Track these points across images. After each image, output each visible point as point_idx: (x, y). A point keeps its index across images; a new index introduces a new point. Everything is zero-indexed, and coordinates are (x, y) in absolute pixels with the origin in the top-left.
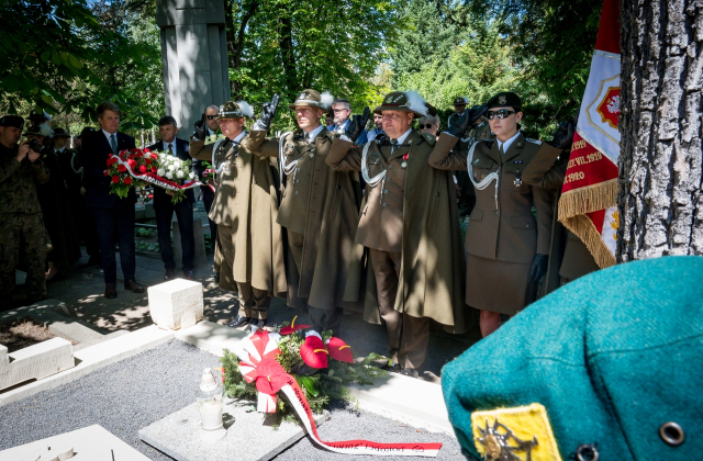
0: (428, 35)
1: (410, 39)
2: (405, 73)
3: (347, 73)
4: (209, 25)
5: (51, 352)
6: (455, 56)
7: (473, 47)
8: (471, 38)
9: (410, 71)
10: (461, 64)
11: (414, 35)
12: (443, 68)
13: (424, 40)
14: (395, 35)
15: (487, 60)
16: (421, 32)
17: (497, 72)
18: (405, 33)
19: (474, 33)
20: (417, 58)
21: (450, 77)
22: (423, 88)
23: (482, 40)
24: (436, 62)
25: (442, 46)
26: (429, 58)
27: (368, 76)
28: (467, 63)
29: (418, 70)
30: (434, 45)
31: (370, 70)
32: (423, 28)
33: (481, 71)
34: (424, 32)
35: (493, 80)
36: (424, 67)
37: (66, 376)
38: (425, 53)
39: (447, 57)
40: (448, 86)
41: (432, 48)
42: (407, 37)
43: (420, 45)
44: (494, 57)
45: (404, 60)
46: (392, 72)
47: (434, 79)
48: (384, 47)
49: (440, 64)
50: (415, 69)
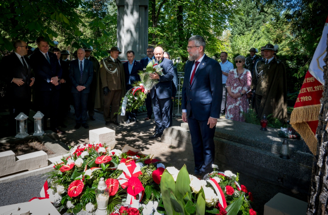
0: (250, 18)
1: (241, 20)
2: (237, 35)
3: (208, 34)
4: (140, 6)
5: (36, 158)
6: (263, 28)
7: (272, 24)
8: (272, 20)
9: (239, 34)
10: (266, 32)
11: (243, 17)
12: (256, 34)
13: (248, 20)
14: (233, 17)
15: (278, 32)
16: (246, 16)
17: (283, 38)
18: (239, 16)
19: (273, 18)
20: (243, 28)
21: (259, 39)
22: (245, 43)
23: (277, 21)
25: (256, 23)
26: (249, 29)
27: (218, 35)
28: (268, 32)
29: (243, 34)
30: (253, 22)
32: (248, 14)
33: (275, 36)
34: (248, 16)
35: (281, 41)
36: (247, 33)
37: (43, 170)
38: (247, 26)
39: (258, 29)
40: (257, 43)
41: (251, 24)
42: (239, 18)
43: (246, 22)
44: (282, 30)
45: (237, 29)
46: (231, 35)
47: (251, 39)
48: (227, 22)
49: (254, 32)
50: (242, 34)
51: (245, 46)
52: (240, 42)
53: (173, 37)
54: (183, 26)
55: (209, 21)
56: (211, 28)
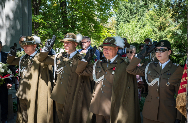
0: (134, 5)
1: (125, 7)
2: (122, 23)
3: (93, 21)
6: (147, 15)
7: (155, 12)
8: (155, 7)
9: (124, 22)
10: (150, 20)
11: (127, 4)
12: (140, 22)
13: (132, 7)
15: (162, 19)
16: (130, 3)
17: (167, 25)
19: (156, 6)
20: (128, 15)
21: (144, 26)
22: (130, 31)
23: (160, 9)
24: (137, 18)
25: (140, 10)
26: (134, 16)
27: (104, 23)
28: (152, 19)
29: (129, 22)
30: (137, 10)
31: (104, 20)
33: (159, 24)
34: (132, 3)
35: (165, 28)
36: (131, 20)
38: (132, 13)
39: (143, 16)
40: (142, 30)
41: (136, 11)
42: (123, 5)
43: (130, 10)
44: (165, 17)
45: (122, 16)
46: (116, 22)
47: (136, 27)
48: (112, 9)
49: (139, 19)
50: (127, 21)
51: (131, 33)
52: (126, 30)
53: (57, 24)
54: (67, 14)
55: (94, 7)
56: (96, 15)
